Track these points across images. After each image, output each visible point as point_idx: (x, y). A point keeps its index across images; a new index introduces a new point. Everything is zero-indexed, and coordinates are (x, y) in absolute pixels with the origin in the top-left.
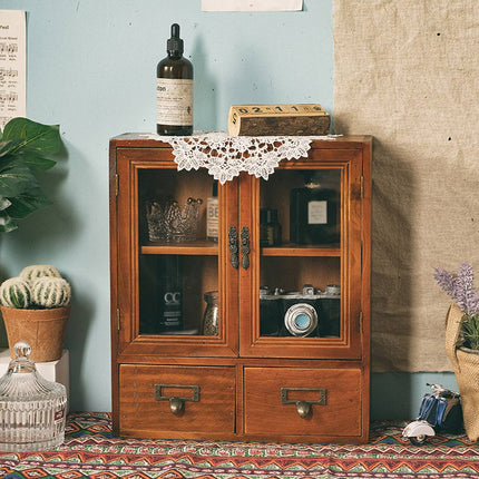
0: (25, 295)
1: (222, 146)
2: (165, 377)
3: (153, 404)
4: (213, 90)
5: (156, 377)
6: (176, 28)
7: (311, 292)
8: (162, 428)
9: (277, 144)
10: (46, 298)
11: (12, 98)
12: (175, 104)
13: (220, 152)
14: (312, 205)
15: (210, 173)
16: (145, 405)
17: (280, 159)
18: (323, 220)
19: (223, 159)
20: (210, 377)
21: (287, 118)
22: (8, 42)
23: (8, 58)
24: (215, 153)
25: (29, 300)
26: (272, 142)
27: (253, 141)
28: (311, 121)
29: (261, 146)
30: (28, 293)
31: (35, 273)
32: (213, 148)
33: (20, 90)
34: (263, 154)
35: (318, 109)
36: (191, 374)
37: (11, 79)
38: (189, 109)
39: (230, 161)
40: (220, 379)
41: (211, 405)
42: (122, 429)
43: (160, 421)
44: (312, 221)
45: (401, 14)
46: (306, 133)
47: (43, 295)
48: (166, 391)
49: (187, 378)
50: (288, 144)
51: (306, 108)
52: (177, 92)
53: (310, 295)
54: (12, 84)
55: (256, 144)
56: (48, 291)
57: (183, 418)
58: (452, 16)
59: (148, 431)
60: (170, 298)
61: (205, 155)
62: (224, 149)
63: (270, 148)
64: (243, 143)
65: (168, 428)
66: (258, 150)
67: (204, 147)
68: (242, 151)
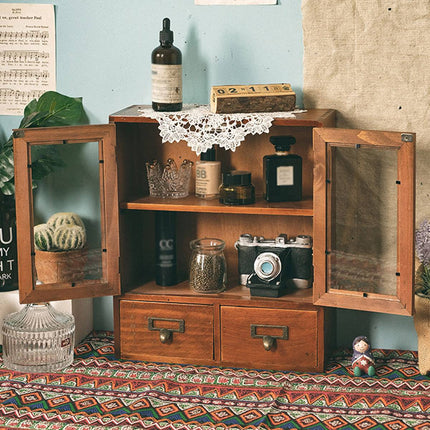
0: (47, 240)
1: (200, 123)
2: (157, 311)
3: (147, 334)
4: (205, 70)
5: (150, 311)
6: (167, 22)
7: (282, 241)
8: (154, 353)
9: (245, 121)
10: (64, 242)
11: (45, 76)
12: (165, 85)
13: (197, 127)
14: (280, 170)
15: (189, 145)
16: (141, 333)
17: (246, 134)
18: (290, 182)
19: (199, 134)
20: (192, 313)
21: (258, 97)
22: (41, 30)
23: (41, 43)
24: (193, 129)
25: (51, 244)
26: (240, 120)
27: (225, 119)
28: (279, 100)
29: (231, 123)
30: (50, 238)
31: (59, 220)
32: (192, 124)
33: (51, 69)
34: (232, 130)
35: (286, 89)
36: (177, 310)
37: (44, 60)
38: (177, 90)
39: (206, 135)
40: (201, 315)
41: (194, 336)
42: (123, 353)
43: (153, 347)
44: (280, 183)
45: (359, 8)
46: (274, 109)
47: (61, 241)
48: (157, 323)
49: (174, 313)
50: (253, 121)
51: (276, 88)
52: (167, 76)
53: (281, 244)
54: (45, 64)
55: (227, 121)
56: (65, 237)
57: (172, 346)
58: (402, 10)
59: (143, 355)
60: (164, 244)
61: (185, 130)
62: (201, 126)
63: (238, 125)
64: (217, 120)
65: (160, 354)
66: (229, 126)
67: (185, 123)
68: (216, 127)
